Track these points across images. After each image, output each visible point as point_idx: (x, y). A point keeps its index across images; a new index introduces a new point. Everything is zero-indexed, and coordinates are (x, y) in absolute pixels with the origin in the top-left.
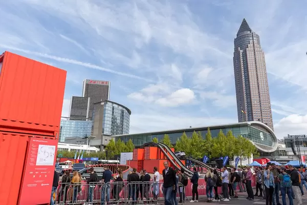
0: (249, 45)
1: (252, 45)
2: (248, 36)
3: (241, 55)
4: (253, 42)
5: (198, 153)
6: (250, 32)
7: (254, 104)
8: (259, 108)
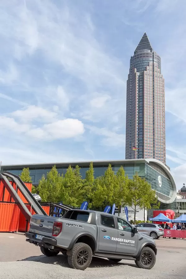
0: (148, 68)
1: (151, 67)
2: (147, 55)
3: (137, 79)
4: (153, 64)
5: (72, 199)
6: (151, 51)
7: (147, 143)
8: (152, 149)
